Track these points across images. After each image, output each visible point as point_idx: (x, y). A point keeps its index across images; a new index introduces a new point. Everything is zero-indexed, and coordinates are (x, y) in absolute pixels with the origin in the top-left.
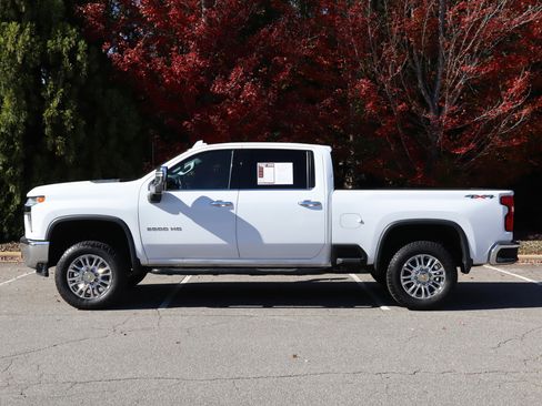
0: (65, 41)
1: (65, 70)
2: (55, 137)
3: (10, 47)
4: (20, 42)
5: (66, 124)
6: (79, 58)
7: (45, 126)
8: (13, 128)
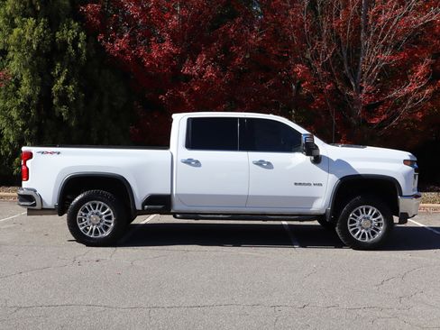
0: (69, 33)
1: (70, 54)
2: (61, 106)
3: (27, 37)
4: (35, 33)
5: (69, 96)
6: (80, 45)
7: (53, 97)
8: (29, 99)
